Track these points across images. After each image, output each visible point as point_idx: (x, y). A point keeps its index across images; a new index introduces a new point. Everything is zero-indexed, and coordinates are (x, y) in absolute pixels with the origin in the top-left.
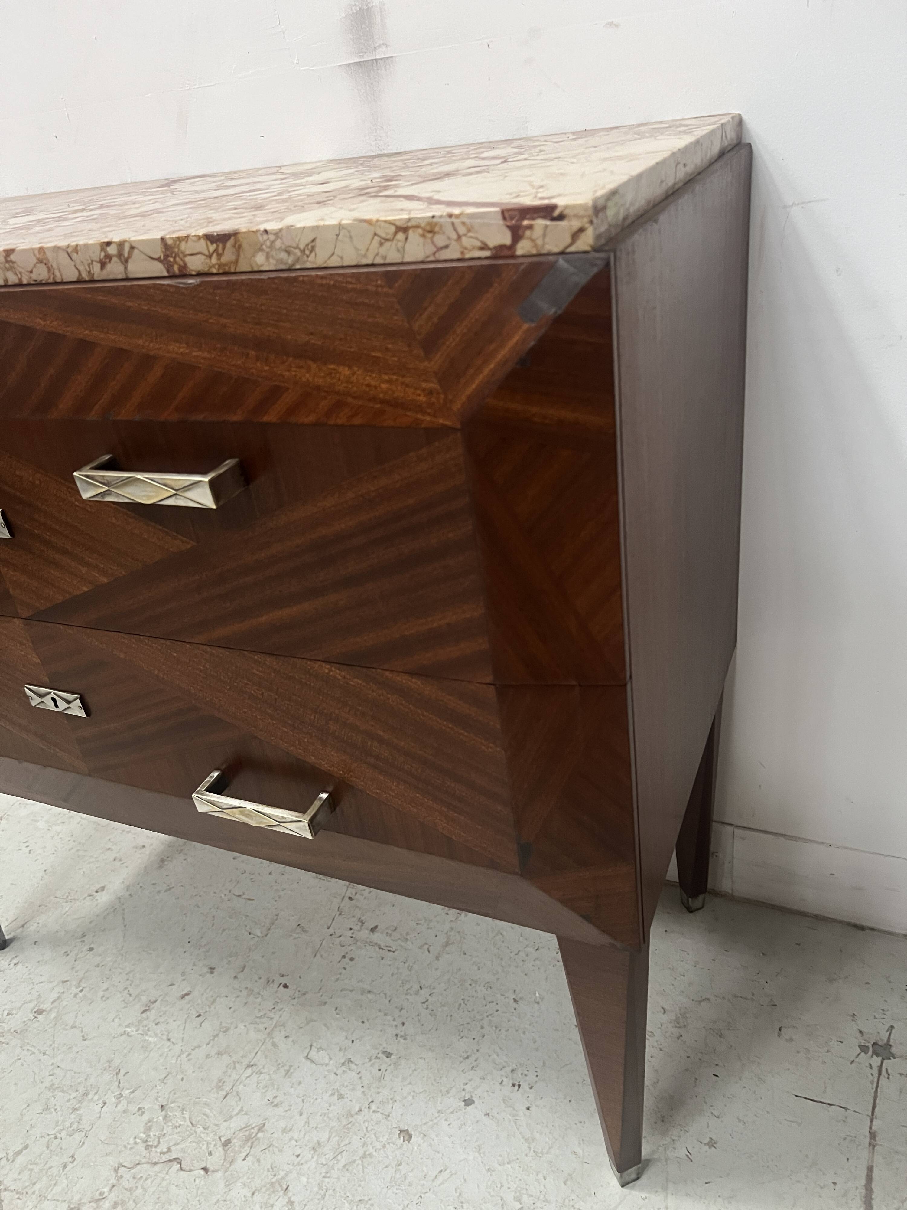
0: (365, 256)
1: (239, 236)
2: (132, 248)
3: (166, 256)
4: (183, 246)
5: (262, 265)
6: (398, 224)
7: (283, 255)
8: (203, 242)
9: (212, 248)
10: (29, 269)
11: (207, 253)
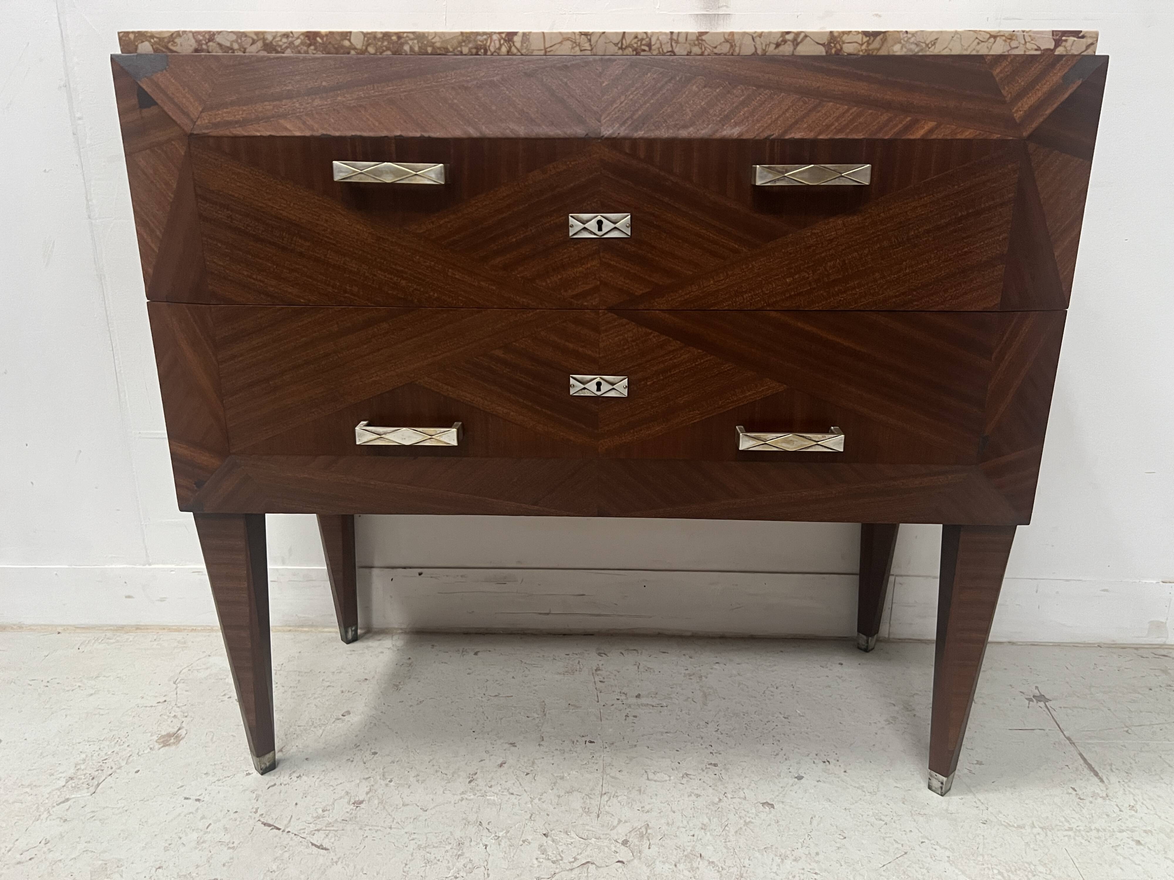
0: (966, 50)
1: (887, 34)
2: (806, 36)
3: (829, 43)
4: (845, 37)
5: (896, 52)
6: (992, 34)
7: (913, 47)
8: (860, 36)
9: (865, 39)
10: (714, 46)
11: (860, 42)
